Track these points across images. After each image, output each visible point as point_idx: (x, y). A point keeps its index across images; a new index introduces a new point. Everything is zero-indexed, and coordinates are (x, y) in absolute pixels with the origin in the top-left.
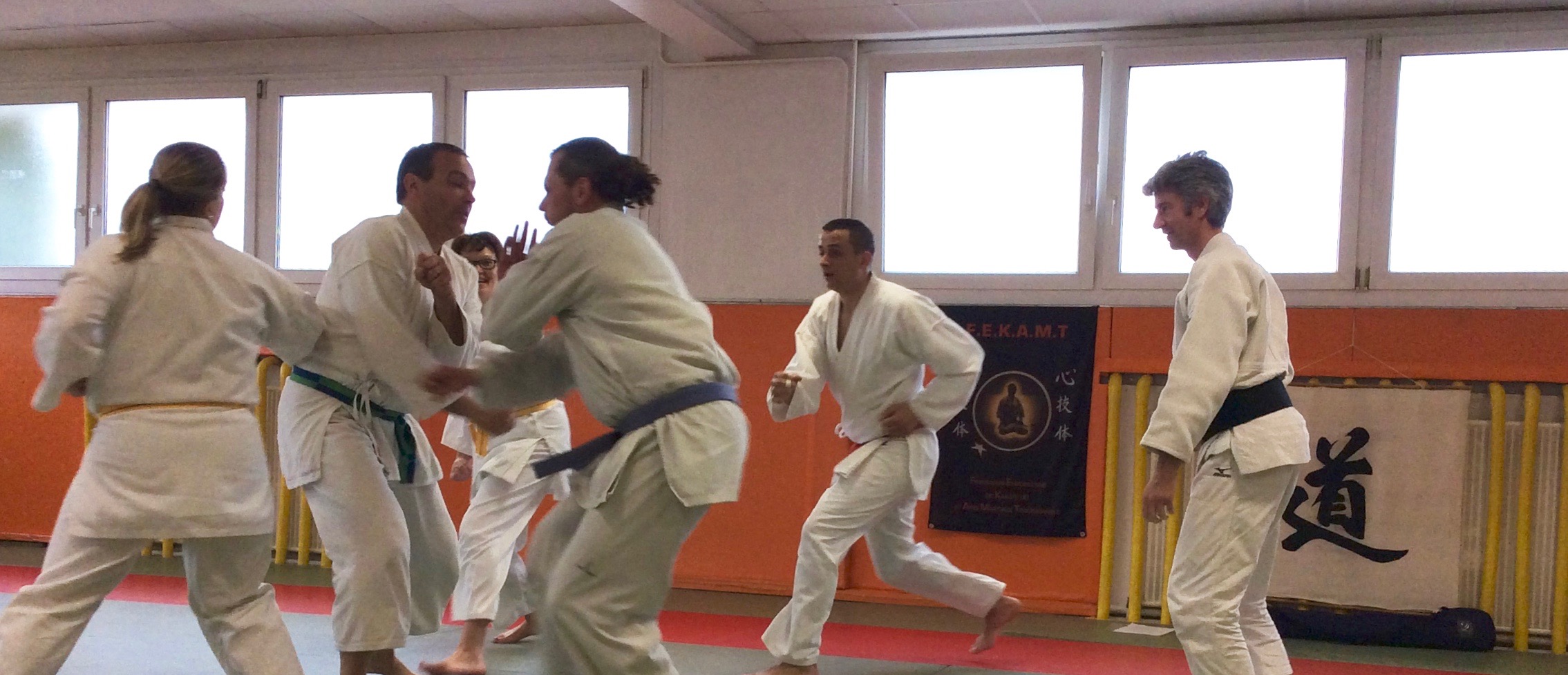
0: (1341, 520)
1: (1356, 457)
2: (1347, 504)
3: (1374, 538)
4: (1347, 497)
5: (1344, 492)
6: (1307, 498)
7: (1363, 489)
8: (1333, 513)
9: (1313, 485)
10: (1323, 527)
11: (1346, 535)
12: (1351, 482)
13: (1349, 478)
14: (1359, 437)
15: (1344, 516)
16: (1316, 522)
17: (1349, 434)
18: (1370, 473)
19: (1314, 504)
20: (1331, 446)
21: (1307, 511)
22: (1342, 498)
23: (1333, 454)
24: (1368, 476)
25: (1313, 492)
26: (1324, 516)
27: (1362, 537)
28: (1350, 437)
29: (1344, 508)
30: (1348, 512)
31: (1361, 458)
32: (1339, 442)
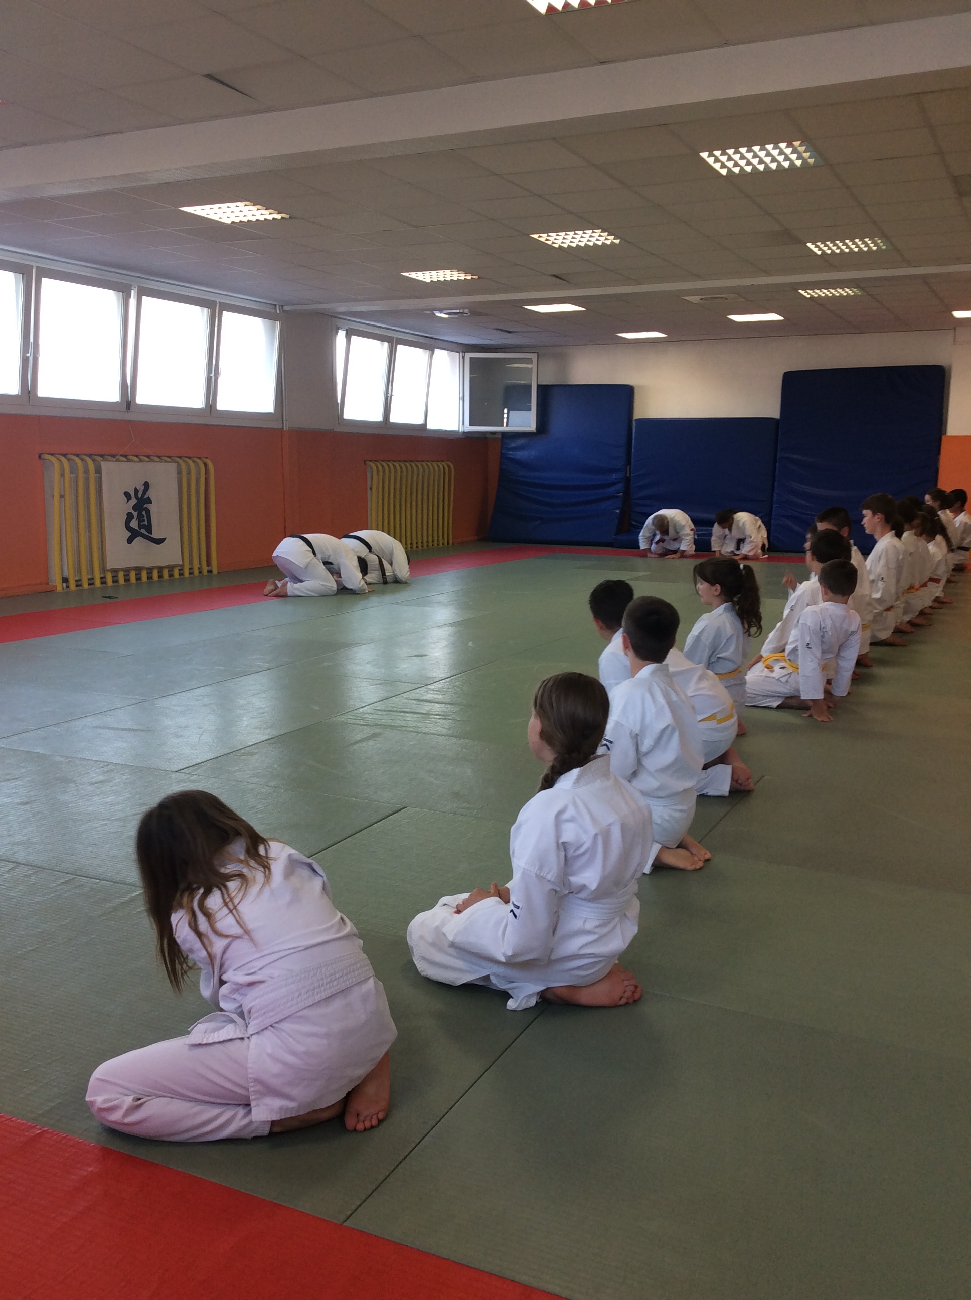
0: (145, 526)
2: (145, 518)
3: (155, 535)
4: (145, 516)
5: (144, 513)
6: (134, 518)
7: (150, 511)
8: (142, 524)
9: (136, 511)
10: (139, 531)
11: (146, 533)
12: (146, 507)
14: (147, 486)
16: (137, 528)
17: (143, 484)
18: (151, 503)
19: (136, 520)
20: (138, 491)
21: (134, 524)
23: (140, 495)
24: (150, 505)
25: (135, 514)
26: (139, 525)
27: (151, 534)
28: (144, 486)
29: (144, 520)
30: (146, 523)
31: (148, 496)
32: (141, 488)
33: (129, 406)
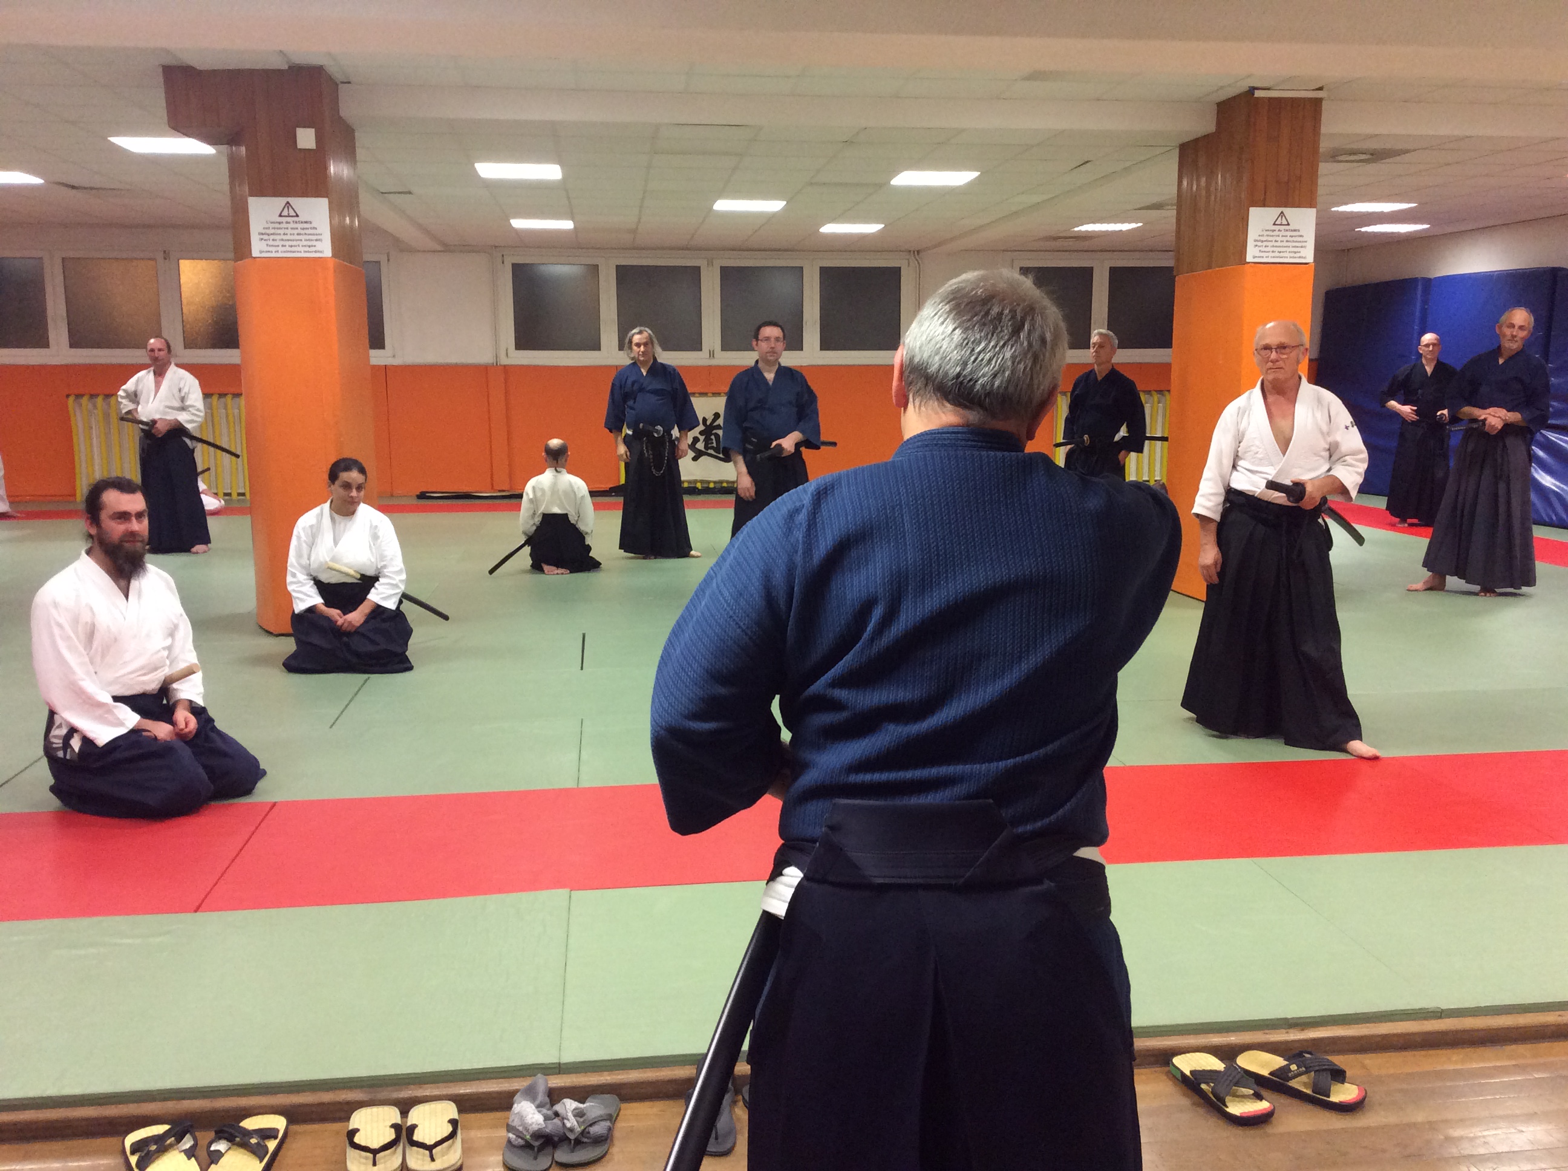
0: (712, 448)
1: (715, 424)
2: (714, 441)
5: (713, 437)
8: (710, 445)
9: (702, 436)
10: (706, 451)
11: (714, 454)
13: (714, 431)
15: (713, 447)
16: (703, 449)
19: (702, 443)
20: (707, 420)
21: (700, 446)
22: (712, 440)
23: (708, 423)
25: (702, 438)
26: (706, 447)
28: (713, 416)
29: (713, 443)
30: (714, 445)
32: (709, 418)
33: (712, 354)
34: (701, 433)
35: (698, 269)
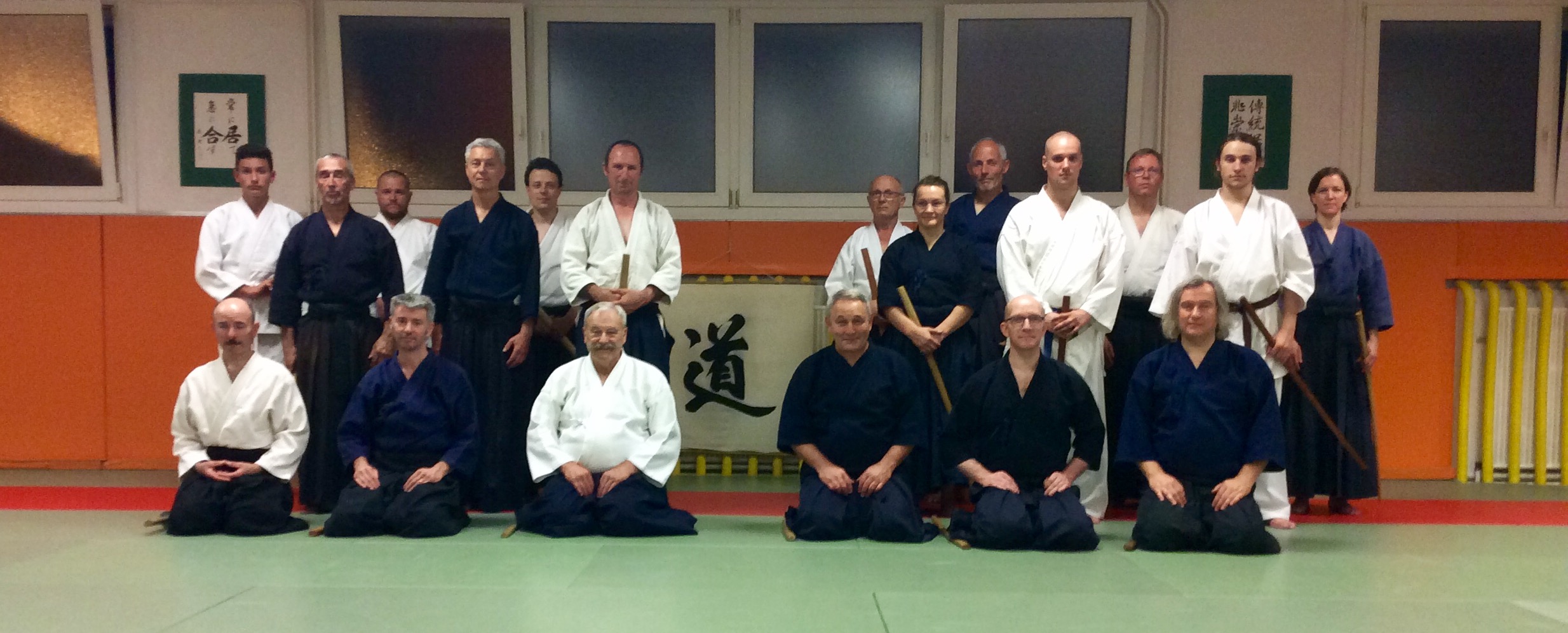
0: (727, 386)
1: (736, 337)
2: (732, 373)
3: (750, 400)
4: (731, 368)
5: (729, 364)
6: (702, 371)
7: (742, 361)
8: (722, 381)
9: (706, 360)
10: (714, 392)
11: (731, 397)
12: (733, 356)
13: (732, 353)
14: (738, 321)
15: (730, 382)
16: (709, 388)
17: (730, 320)
18: (747, 348)
19: (708, 375)
20: (718, 329)
21: (703, 380)
22: (727, 369)
23: (720, 335)
24: (746, 351)
25: (707, 365)
26: (715, 384)
27: (742, 397)
28: (731, 323)
29: (729, 376)
30: (732, 380)
31: (740, 338)
32: (724, 325)
33: (734, 200)
34: (706, 355)
35: (709, 29)
